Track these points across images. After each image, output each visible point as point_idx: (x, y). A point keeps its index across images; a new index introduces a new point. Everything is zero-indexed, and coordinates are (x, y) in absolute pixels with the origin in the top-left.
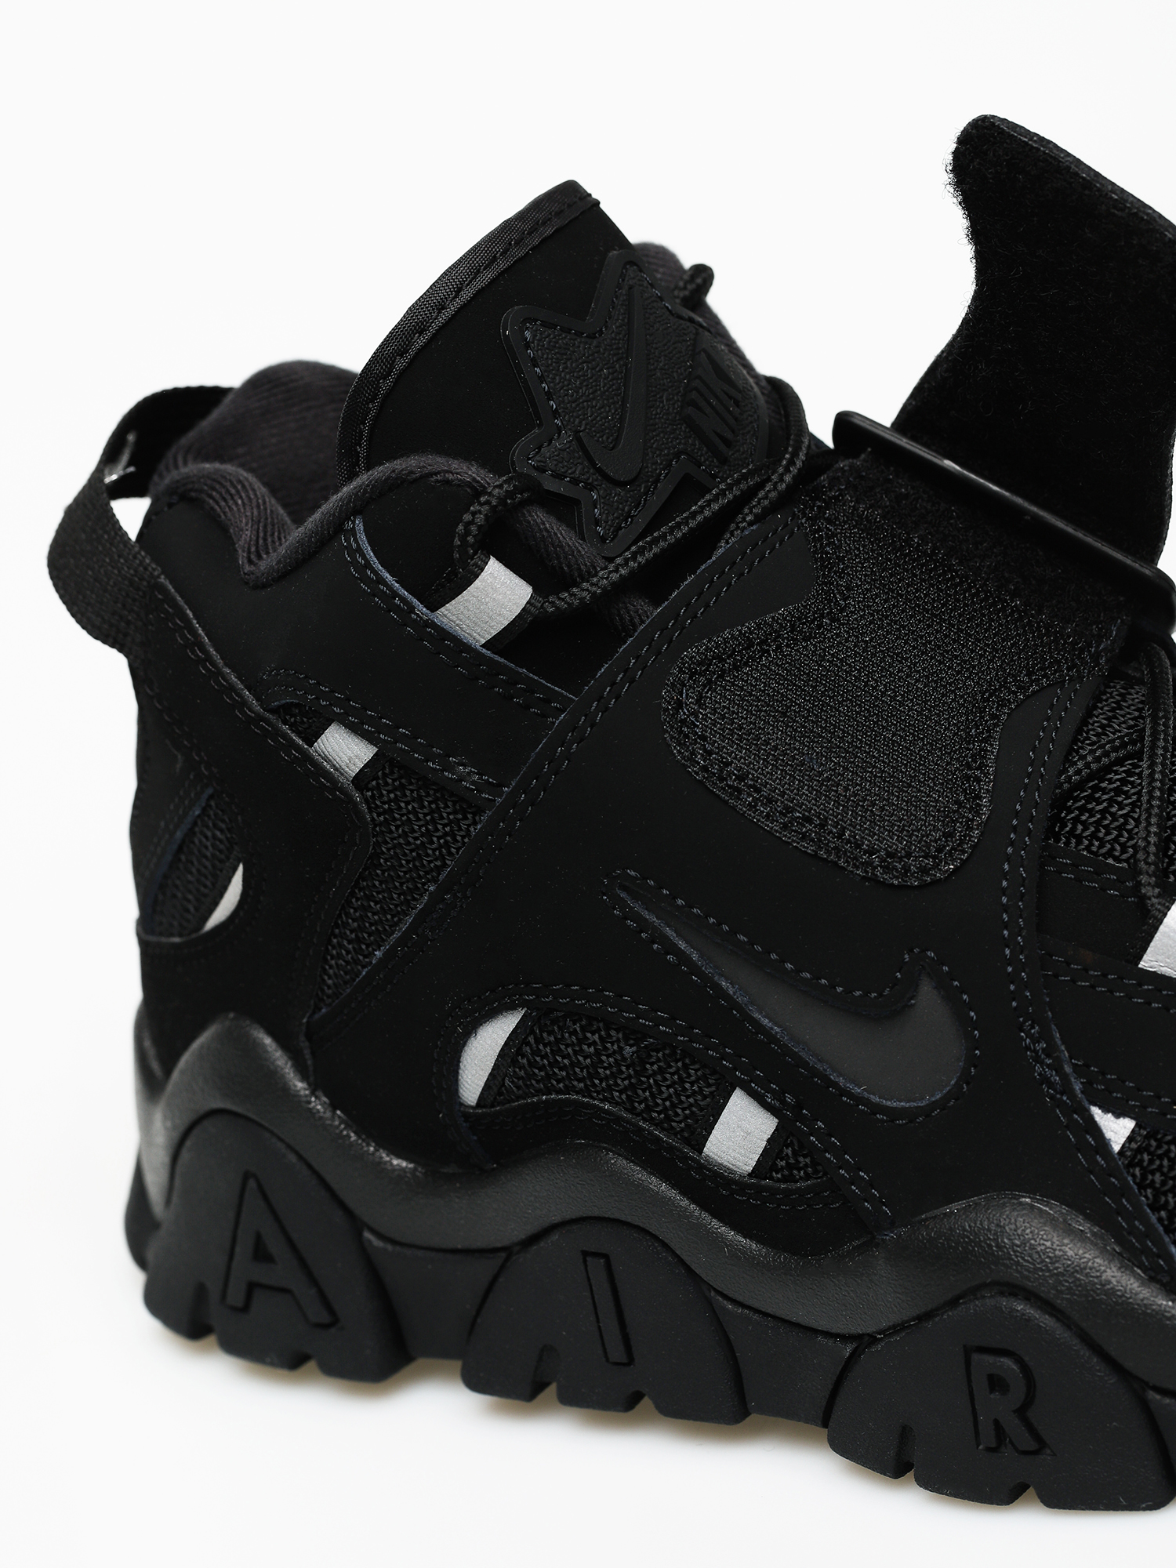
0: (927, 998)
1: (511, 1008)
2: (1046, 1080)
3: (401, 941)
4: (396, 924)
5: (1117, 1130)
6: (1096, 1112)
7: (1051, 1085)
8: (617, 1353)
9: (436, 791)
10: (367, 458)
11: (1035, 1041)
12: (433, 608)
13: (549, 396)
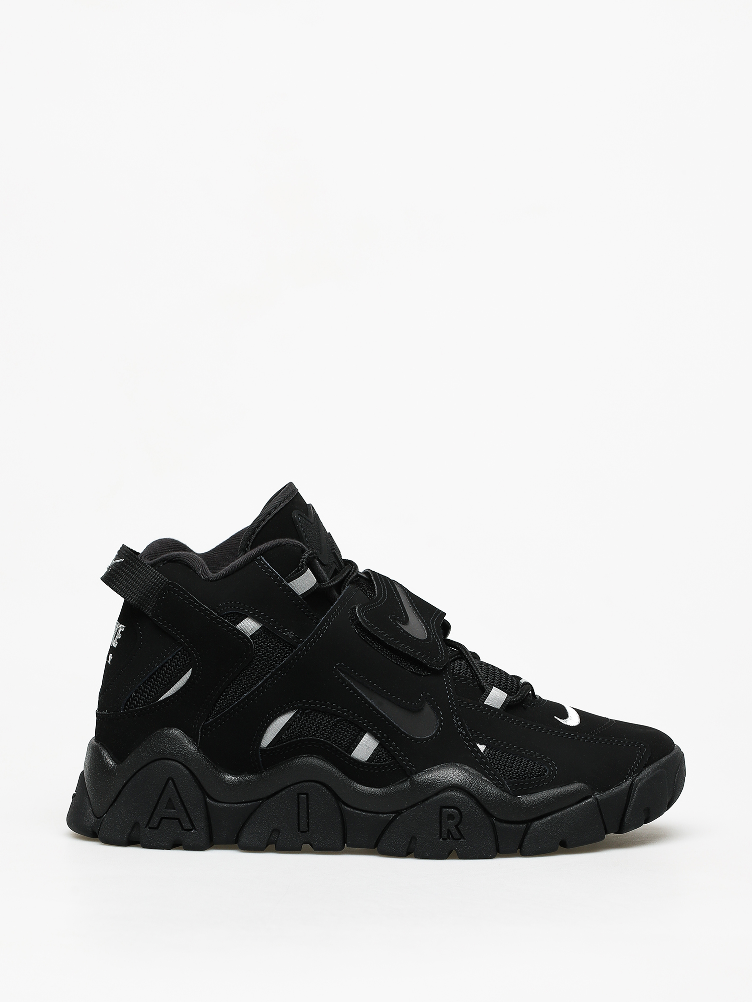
0: (427, 708)
1: (292, 710)
2: (461, 733)
3: (257, 689)
4: (255, 684)
5: (482, 748)
6: (478, 745)
7: (462, 734)
8: (303, 827)
9: (278, 640)
10: (251, 545)
11: (457, 721)
12: (288, 582)
13: (306, 537)
